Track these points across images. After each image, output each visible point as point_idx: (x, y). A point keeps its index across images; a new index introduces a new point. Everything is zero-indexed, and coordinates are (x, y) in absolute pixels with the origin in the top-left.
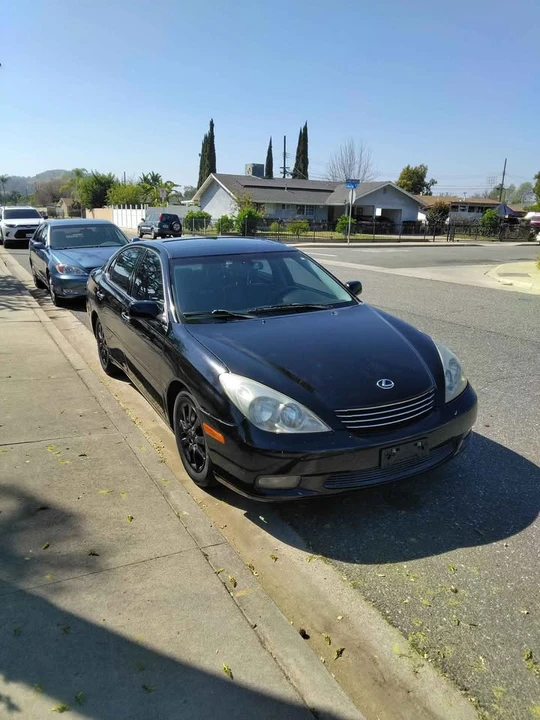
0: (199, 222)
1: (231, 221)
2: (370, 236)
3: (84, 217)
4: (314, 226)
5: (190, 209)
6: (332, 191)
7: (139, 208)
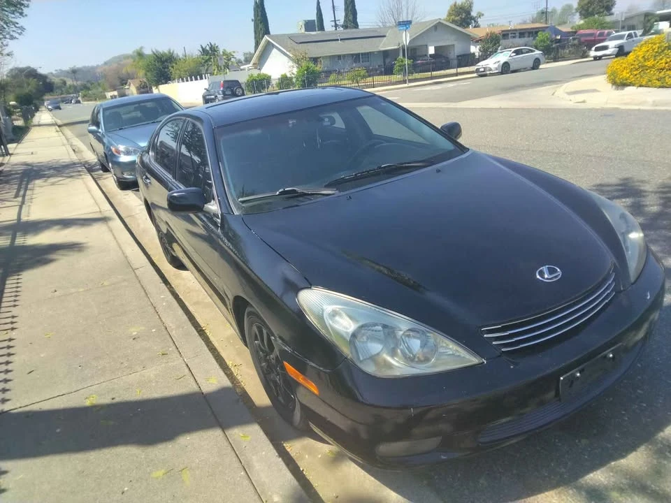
0: (260, 84)
1: (291, 78)
2: (429, 74)
3: (152, 92)
4: (371, 73)
5: (250, 72)
6: (384, 36)
7: (201, 78)
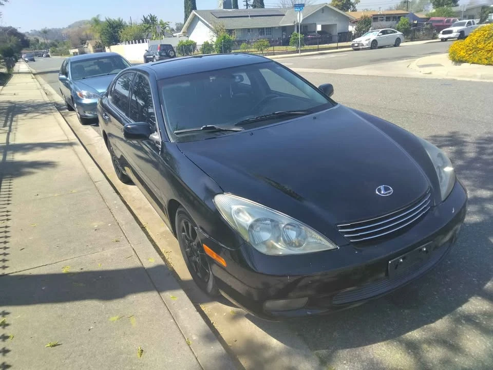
0: (188, 48)
1: (211, 45)
2: (316, 46)
3: (105, 51)
4: (273, 43)
5: (181, 39)
6: (284, 15)
7: (143, 42)
